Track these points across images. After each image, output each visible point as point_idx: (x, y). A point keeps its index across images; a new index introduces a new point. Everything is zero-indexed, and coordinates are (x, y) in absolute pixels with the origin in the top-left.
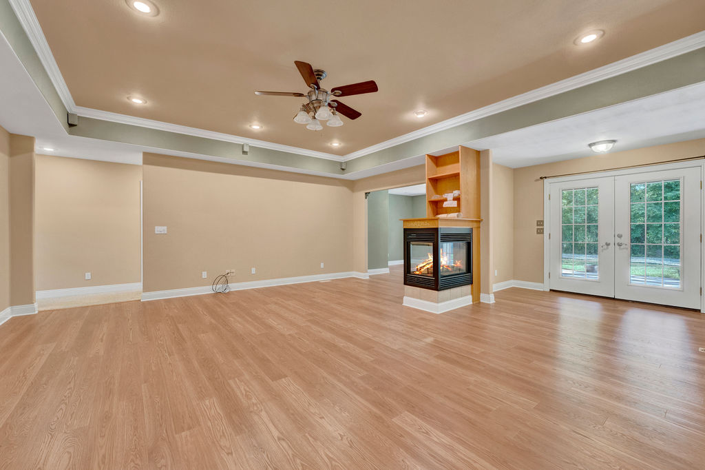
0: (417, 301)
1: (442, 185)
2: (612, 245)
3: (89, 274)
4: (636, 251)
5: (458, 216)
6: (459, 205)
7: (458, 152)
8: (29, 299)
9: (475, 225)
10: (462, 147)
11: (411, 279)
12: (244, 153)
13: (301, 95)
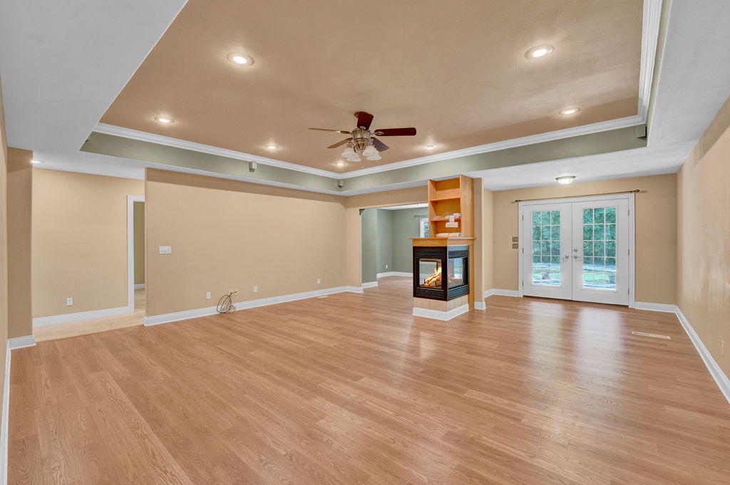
0: (426, 310)
1: (441, 207)
2: (570, 257)
3: (71, 299)
4: (587, 261)
5: (459, 236)
6: (460, 225)
7: (458, 179)
8: (27, 330)
9: (471, 242)
10: (462, 176)
11: (420, 291)
12: (252, 170)
13: (348, 133)
